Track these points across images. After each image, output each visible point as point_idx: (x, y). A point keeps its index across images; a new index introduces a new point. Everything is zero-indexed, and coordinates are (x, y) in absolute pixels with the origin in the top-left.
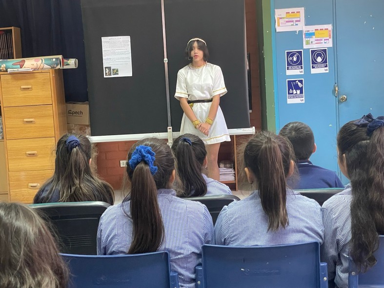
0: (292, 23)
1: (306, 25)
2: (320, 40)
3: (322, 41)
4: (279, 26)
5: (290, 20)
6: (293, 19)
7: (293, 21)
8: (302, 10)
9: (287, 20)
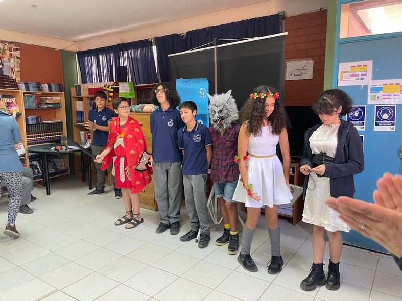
0: (357, 77)
1: (372, 79)
2: (388, 95)
3: (390, 97)
4: (341, 80)
5: (356, 74)
6: (359, 73)
7: (358, 75)
8: (370, 63)
9: (352, 74)
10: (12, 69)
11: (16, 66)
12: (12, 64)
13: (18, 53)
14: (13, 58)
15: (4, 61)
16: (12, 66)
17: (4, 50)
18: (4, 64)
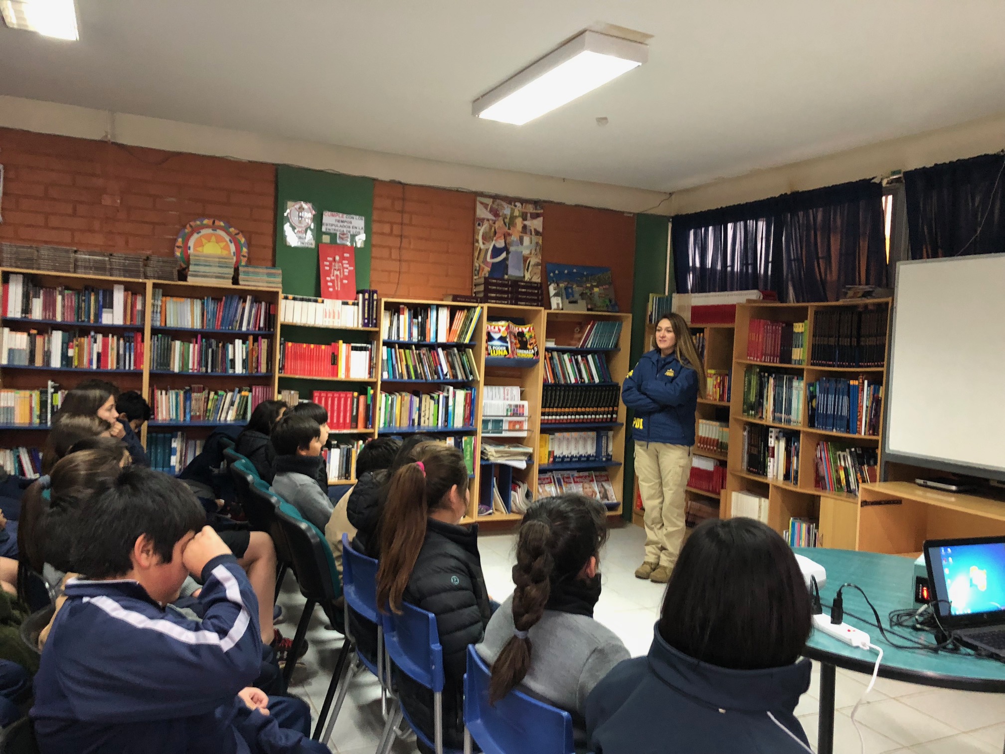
10: (525, 259)
11: (533, 252)
12: (527, 247)
13: (537, 224)
14: (529, 233)
15: (511, 244)
16: (526, 252)
17: (513, 218)
18: (512, 249)
